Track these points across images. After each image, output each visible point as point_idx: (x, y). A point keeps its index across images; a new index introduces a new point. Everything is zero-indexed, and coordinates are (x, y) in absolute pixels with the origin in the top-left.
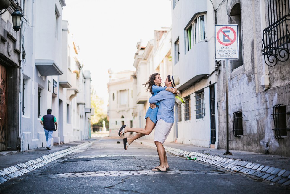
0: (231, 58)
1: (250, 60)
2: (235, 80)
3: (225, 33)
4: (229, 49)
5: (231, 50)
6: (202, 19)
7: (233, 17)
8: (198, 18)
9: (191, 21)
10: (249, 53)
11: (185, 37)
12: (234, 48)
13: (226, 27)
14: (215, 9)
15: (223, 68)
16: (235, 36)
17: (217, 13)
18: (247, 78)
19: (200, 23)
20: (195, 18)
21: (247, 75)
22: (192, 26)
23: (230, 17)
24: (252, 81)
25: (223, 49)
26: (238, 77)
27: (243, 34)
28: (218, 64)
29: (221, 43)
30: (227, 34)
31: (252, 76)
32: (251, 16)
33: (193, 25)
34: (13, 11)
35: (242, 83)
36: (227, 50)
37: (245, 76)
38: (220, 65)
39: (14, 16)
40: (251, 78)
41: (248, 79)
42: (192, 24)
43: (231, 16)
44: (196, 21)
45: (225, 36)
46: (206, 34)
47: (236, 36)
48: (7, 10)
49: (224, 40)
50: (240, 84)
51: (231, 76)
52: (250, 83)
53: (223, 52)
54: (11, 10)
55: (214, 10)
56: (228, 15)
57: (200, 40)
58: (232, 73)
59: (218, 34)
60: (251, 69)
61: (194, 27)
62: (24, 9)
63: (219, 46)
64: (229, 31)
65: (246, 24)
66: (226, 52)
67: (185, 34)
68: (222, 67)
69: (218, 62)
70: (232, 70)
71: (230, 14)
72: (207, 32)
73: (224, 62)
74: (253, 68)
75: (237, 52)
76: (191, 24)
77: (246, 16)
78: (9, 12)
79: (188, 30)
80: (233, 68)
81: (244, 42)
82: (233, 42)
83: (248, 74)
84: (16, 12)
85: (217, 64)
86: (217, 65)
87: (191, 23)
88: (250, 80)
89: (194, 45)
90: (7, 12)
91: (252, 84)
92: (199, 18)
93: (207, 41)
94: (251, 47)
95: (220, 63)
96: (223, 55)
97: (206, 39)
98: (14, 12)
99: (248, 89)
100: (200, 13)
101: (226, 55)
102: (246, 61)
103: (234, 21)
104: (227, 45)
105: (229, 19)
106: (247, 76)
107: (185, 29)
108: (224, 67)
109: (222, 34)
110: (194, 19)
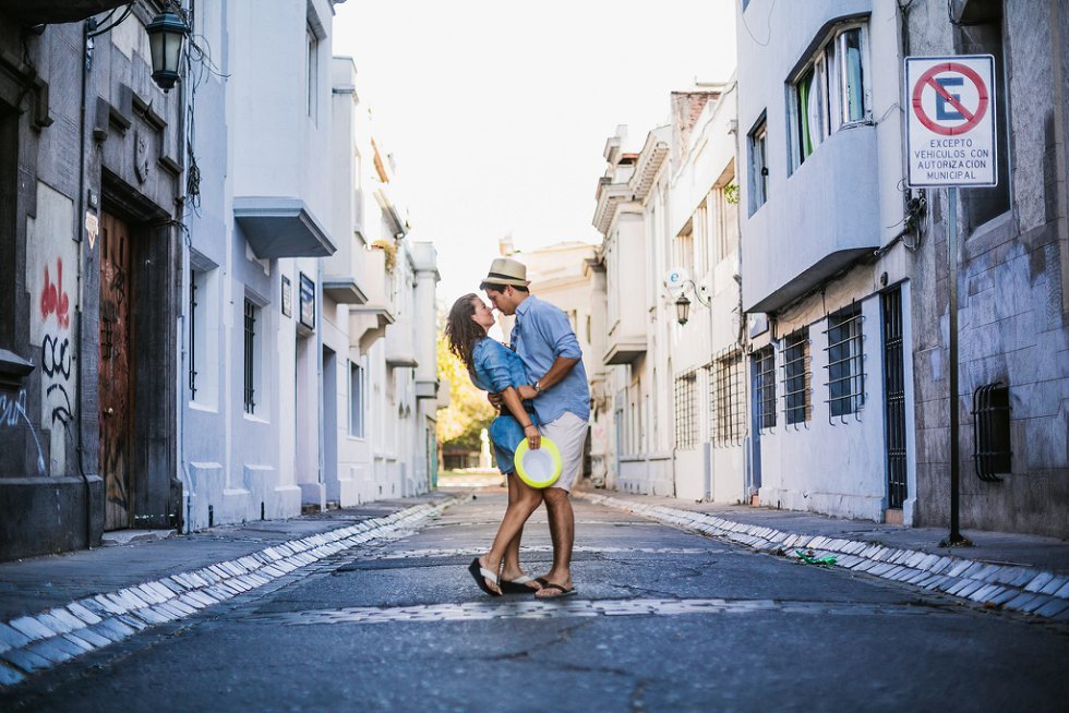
0: (968, 180)
1: (1040, 191)
2: (980, 267)
3: (946, 88)
4: (959, 147)
5: (968, 151)
6: (854, 43)
7: (971, 28)
8: (839, 38)
9: (813, 52)
10: (1037, 162)
11: (788, 112)
12: (977, 145)
13: (949, 67)
14: (903, 4)
15: (936, 222)
16: (983, 98)
17: (914, 18)
18: (1026, 259)
19: (847, 58)
20: (827, 39)
21: (1026, 245)
22: (813, 70)
23: (962, 31)
24: (1049, 267)
25: (935, 150)
26: (992, 254)
27: (1014, 92)
28: (916, 209)
29: (929, 125)
30: (951, 90)
31: (1048, 250)
32: (1043, 22)
33: (818, 65)
34: (150, 15)
35: (1008, 277)
36: (952, 150)
37: (1021, 250)
38: (923, 213)
39: (157, 32)
40: (1043, 256)
41: (1031, 262)
42: (816, 62)
43: (966, 25)
44: (830, 49)
45: (942, 97)
46: (869, 98)
47: (986, 98)
48: (132, 12)
49: (941, 115)
50: (1000, 283)
51: (965, 253)
52: (1040, 277)
53: (936, 159)
54: (148, 12)
55: (900, 7)
56: (952, 21)
57: (846, 120)
58: (970, 240)
59: (918, 90)
60: (1043, 223)
61: (823, 75)
62: (193, 12)
63: (920, 135)
64: (959, 82)
65: (1023, 52)
66: (947, 159)
67: (787, 98)
68: (930, 218)
69: (916, 202)
70: (969, 231)
71: (963, 17)
72: (871, 90)
73: (937, 198)
74: (1052, 218)
75: (989, 161)
76: (813, 63)
77: (1025, 25)
78: (140, 20)
79: (798, 86)
80: (972, 224)
81: (1017, 122)
82: (973, 120)
83: (1033, 242)
84: (164, 18)
85: (910, 207)
86: (912, 213)
87: (811, 60)
88: (1037, 266)
89: (822, 140)
90: (131, 20)
91: (1048, 280)
92: (843, 37)
93: (871, 124)
94: (1043, 138)
95: (921, 203)
96: (936, 170)
97: (868, 117)
98: (155, 20)
99: (1032, 298)
100: (844, 20)
101: (947, 170)
102: (1025, 195)
103: (974, 44)
104: (951, 132)
105: (955, 38)
106: (1029, 250)
107: (788, 82)
108: (938, 217)
109: (934, 91)
110: (823, 42)
